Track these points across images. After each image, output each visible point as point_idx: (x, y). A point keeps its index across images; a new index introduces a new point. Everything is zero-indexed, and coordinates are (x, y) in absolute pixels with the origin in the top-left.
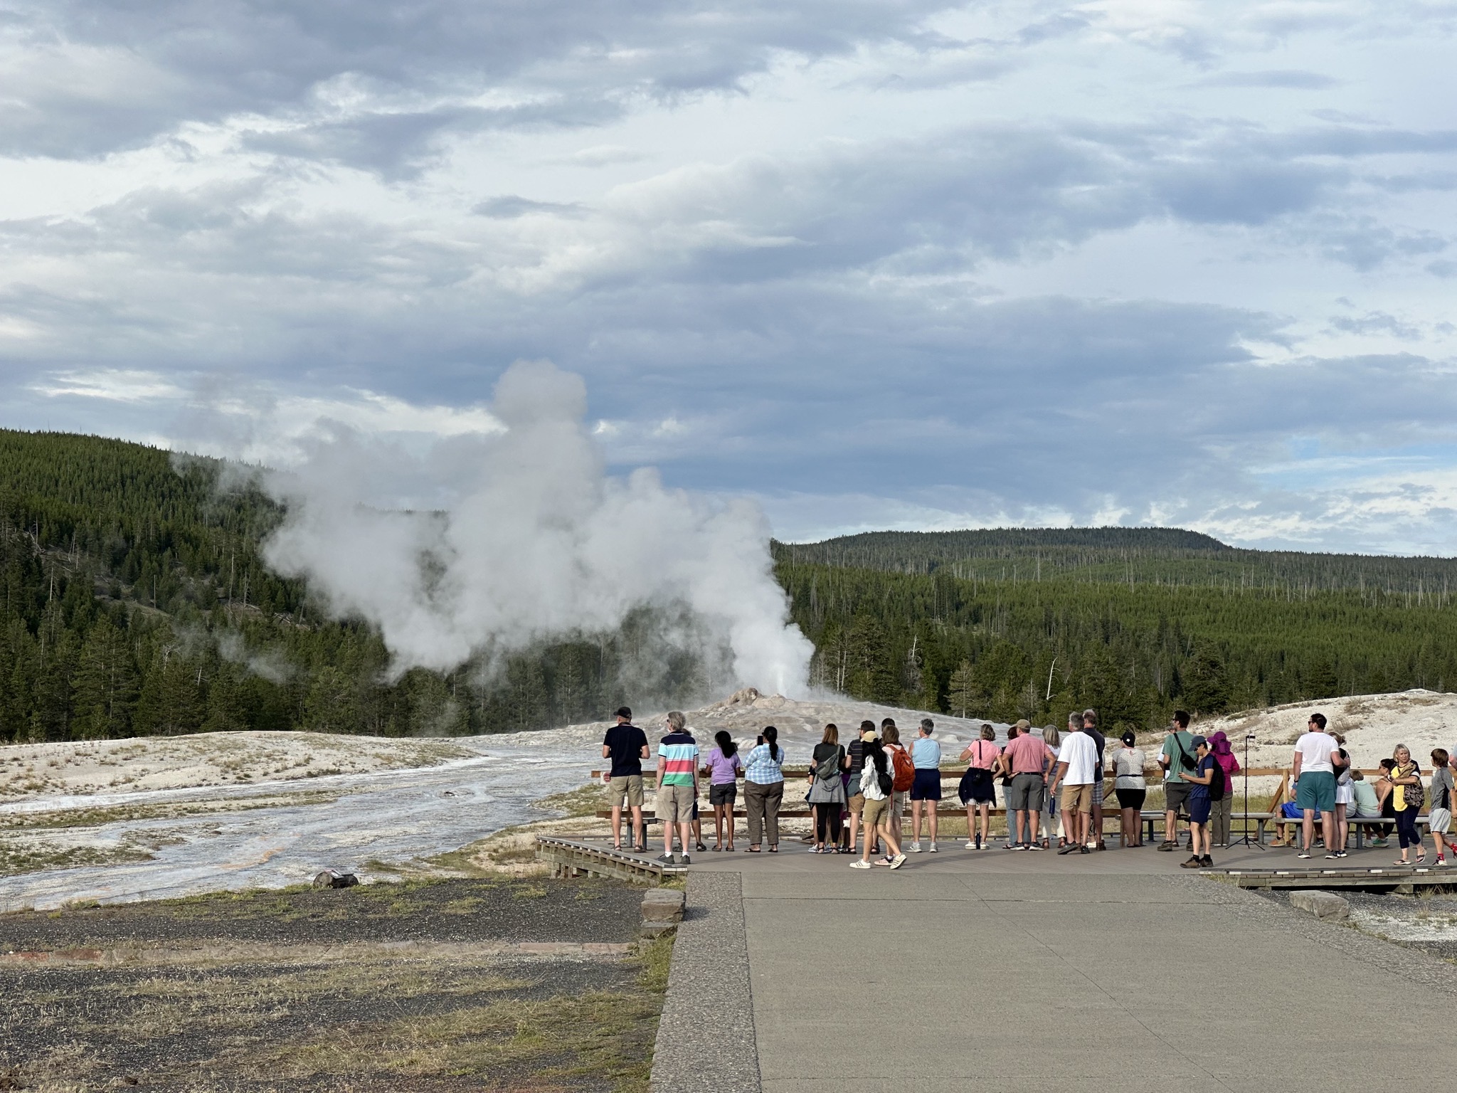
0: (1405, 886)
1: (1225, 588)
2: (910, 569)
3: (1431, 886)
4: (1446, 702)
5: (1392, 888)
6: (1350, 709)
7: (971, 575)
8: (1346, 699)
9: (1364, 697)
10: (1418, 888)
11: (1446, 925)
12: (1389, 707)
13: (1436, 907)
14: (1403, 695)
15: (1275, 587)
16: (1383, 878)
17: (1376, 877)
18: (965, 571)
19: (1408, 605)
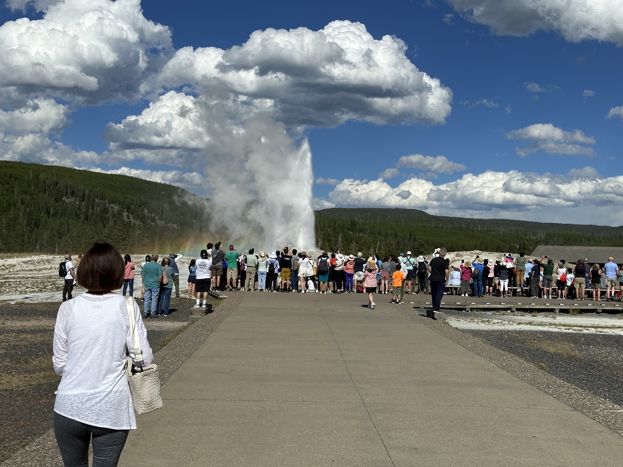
0: (468, 308)
1: (428, 225)
2: (344, 218)
3: (475, 308)
4: (484, 254)
5: (464, 309)
6: (457, 256)
7: (360, 220)
8: (456, 253)
9: (460, 252)
10: (472, 309)
11: (480, 323)
12: (468, 255)
13: (476, 316)
14: (472, 252)
15: (441, 226)
16: (460, 305)
17: (458, 305)
18: (359, 219)
19: (476, 231)
